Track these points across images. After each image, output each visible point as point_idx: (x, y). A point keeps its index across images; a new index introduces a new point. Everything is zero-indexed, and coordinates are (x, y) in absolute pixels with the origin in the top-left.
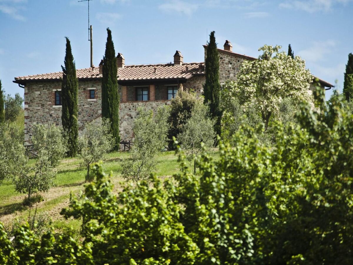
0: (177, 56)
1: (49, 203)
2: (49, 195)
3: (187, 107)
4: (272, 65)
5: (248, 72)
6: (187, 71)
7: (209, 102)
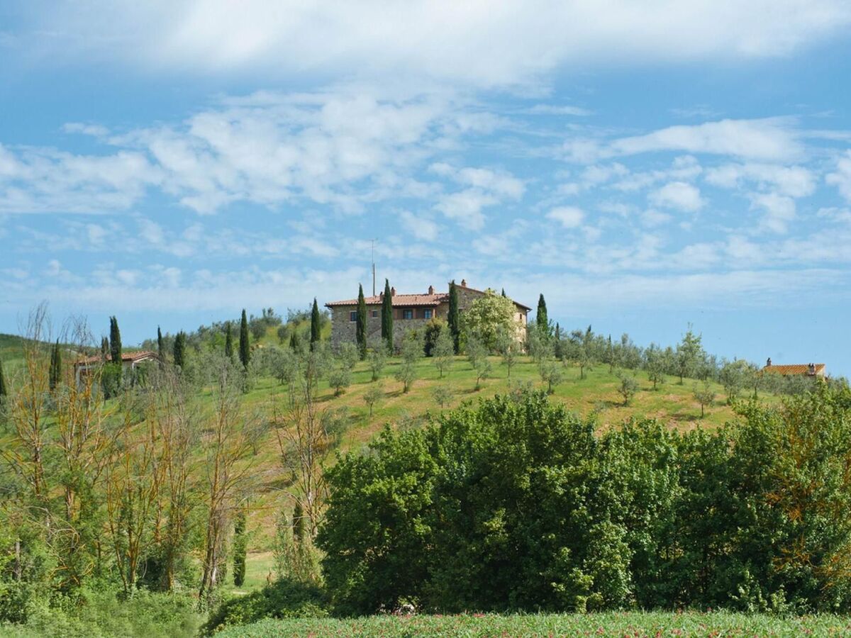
0: (431, 289)
1: (349, 395)
2: (350, 389)
3: (437, 329)
4: (492, 302)
5: (476, 306)
6: (437, 300)
7: (451, 325)
